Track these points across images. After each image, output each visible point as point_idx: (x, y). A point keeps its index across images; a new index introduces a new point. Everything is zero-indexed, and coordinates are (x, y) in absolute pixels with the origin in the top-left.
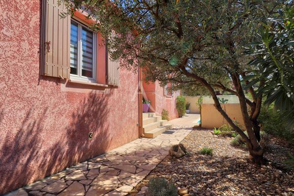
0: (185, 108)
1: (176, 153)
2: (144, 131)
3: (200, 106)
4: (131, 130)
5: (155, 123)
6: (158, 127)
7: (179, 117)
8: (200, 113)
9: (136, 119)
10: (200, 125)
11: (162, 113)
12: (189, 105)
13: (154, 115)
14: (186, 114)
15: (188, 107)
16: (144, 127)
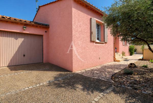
0: (134, 51)
1: (131, 66)
2: (116, 59)
3: (143, 50)
4: (111, 58)
5: (119, 57)
6: (121, 58)
7: (130, 55)
8: (143, 54)
9: (113, 54)
10: (143, 59)
11: (122, 53)
12: (136, 50)
13: (119, 53)
14: (134, 54)
15: (135, 51)
16: (116, 57)
